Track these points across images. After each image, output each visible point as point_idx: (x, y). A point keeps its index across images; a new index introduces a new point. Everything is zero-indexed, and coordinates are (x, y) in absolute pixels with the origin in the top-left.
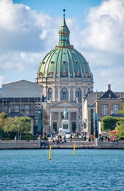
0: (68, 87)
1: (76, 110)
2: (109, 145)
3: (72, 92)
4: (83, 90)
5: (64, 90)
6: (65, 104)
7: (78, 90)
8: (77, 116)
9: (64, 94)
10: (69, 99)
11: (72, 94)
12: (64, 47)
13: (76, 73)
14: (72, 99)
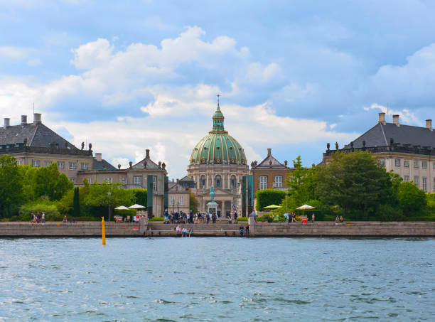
0: (222, 174)
1: (230, 199)
2: (273, 230)
3: (226, 179)
4: (238, 178)
5: (218, 178)
6: (219, 192)
7: (233, 178)
8: (232, 205)
9: (218, 182)
10: (223, 187)
11: (226, 183)
12: (218, 133)
13: (230, 159)
14: (226, 187)
